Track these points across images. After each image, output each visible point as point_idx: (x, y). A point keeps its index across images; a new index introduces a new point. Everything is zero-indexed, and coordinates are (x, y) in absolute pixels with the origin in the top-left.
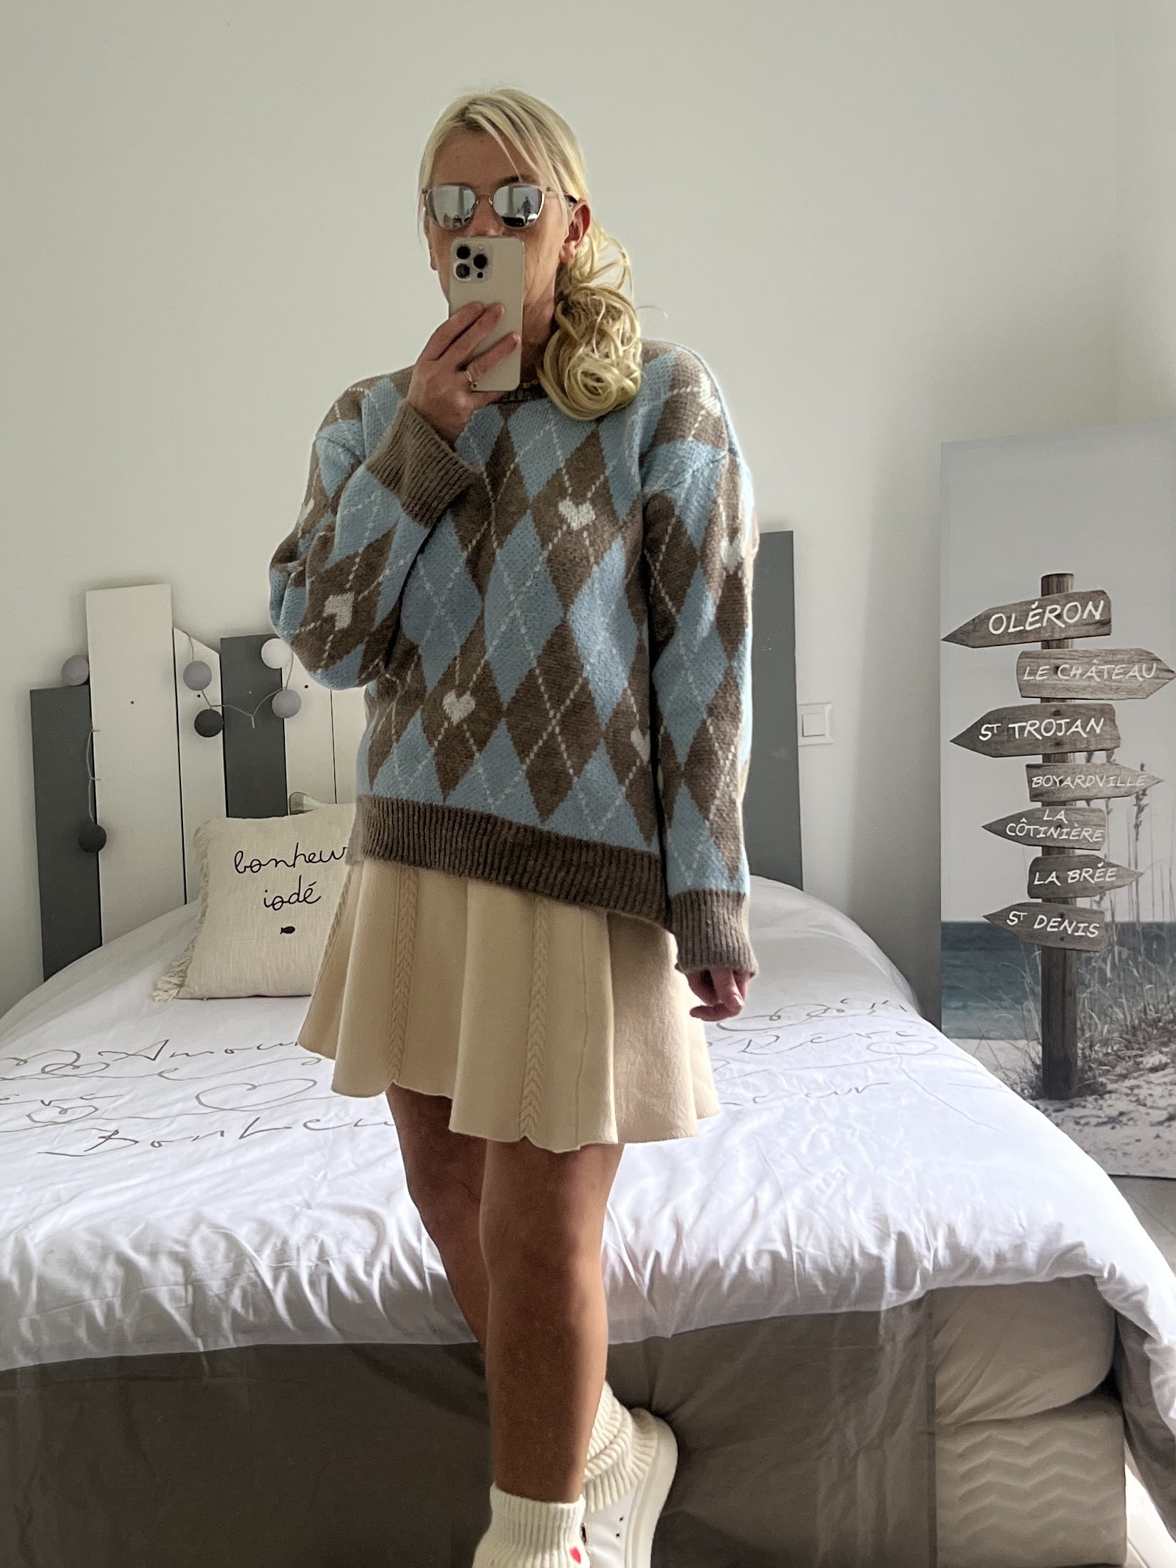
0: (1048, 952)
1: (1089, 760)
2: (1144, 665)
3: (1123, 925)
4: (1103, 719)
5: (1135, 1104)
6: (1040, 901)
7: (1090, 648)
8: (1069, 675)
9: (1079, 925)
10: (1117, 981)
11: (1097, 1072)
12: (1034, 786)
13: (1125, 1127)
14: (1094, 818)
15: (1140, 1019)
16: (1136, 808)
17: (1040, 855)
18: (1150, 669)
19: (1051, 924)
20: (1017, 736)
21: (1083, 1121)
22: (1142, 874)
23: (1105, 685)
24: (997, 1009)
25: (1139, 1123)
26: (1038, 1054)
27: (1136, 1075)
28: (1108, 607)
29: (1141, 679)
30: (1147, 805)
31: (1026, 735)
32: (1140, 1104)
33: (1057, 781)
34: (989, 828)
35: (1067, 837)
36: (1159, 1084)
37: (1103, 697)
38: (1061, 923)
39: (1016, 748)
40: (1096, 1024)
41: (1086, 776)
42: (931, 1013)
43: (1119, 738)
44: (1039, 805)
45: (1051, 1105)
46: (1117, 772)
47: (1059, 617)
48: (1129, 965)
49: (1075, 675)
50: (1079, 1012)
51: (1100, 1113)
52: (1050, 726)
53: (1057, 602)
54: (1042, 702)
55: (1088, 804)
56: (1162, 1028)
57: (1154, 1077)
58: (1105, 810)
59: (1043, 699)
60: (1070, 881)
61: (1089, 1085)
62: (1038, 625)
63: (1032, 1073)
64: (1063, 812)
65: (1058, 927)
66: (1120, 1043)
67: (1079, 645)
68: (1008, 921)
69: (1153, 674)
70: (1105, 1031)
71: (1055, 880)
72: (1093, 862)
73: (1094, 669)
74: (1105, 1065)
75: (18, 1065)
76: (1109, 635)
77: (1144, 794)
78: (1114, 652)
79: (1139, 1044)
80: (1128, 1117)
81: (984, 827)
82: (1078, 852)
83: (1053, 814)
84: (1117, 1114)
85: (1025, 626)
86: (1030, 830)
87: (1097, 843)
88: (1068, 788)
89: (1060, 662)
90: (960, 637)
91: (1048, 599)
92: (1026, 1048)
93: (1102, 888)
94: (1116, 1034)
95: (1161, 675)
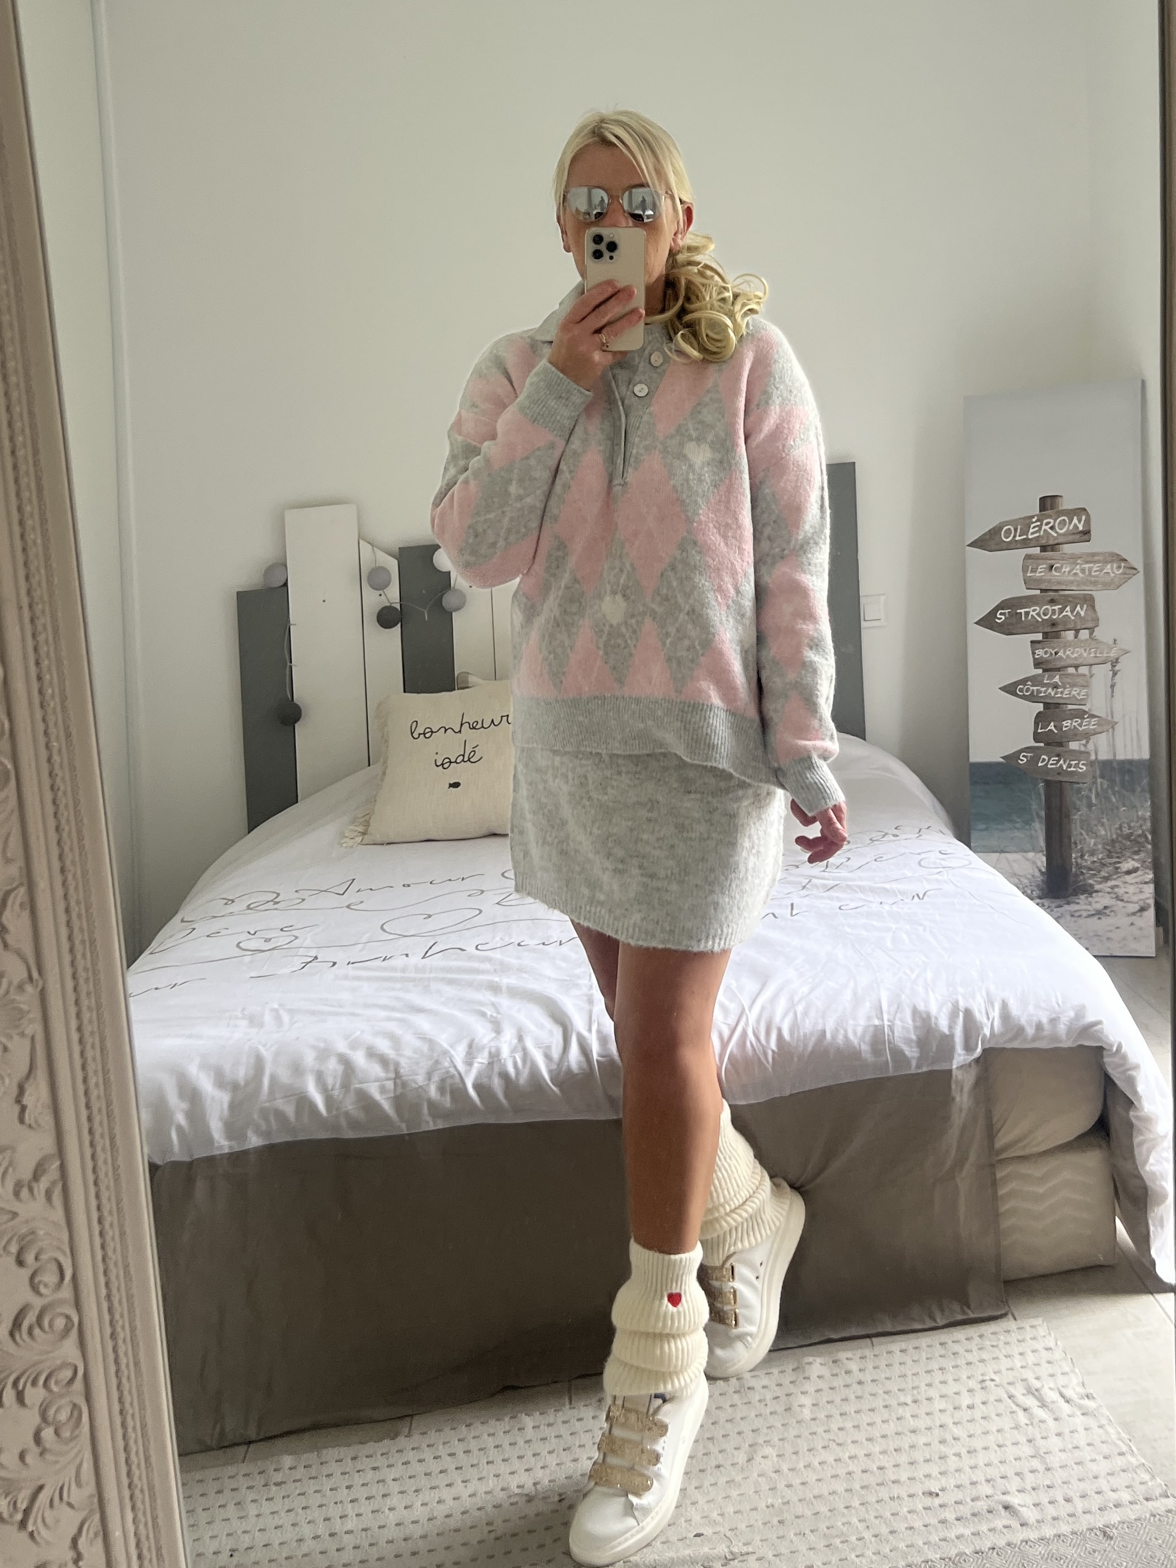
0: (1048, 783)
1: (1076, 637)
2: (1115, 564)
4: (1085, 606)
5: (1115, 900)
6: (1042, 745)
7: (1075, 551)
8: (1060, 572)
9: (1071, 763)
11: (1086, 876)
12: (1036, 657)
13: (1108, 918)
14: (1080, 681)
15: (1118, 835)
16: (1111, 672)
17: (1041, 709)
18: (1119, 567)
19: (1051, 762)
20: (1023, 619)
21: (1077, 914)
22: (1116, 723)
23: (1087, 580)
25: (1119, 914)
26: (1042, 862)
27: (1115, 877)
28: (1088, 521)
29: (1112, 575)
30: (1119, 670)
31: (1030, 617)
32: (1118, 900)
33: (1053, 653)
34: (1004, 689)
35: (1061, 696)
36: (1133, 884)
37: (1085, 588)
38: (1058, 761)
39: (1023, 628)
40: (1085, 839)
41: (1074, 648)
42: (963, 835)
43: (1098, 619)
44: (1040, 671)
45: (1052, 902)
46: (1097, 645)
47: (1052, 528)
49: (1064, 572)
51: (1089, 907)
52: (1047, 611)
53: (1050, 517)
54: (1040, 592)
55: (1077, 670)
57: (1128, 878)
59: (1042, 591)
60: (1064, 729)
61: (1081, 886)
62: (1037, 535)
63: (1039, 878)
64: (1058, 677)
65: (1056, 764)
66: (1102, 853)
67: (1067, 549)
68: (1019, 761)
69: (1121, 571)
70: (1092, 844)
71: (1053, 728)
72: (1081, 714)
73: (1078, 567)
74: (1092, 870)
75: (226, 904)
76: (1088, 541)
77: (1117, 661)
78: (1093, 555)
79: (1117, 853)
80: (1110, 910)
81: (1000, 688)
82: (1070, 707)
83: (1051, 678)
84: (1102, 907)
85: (1027, 535)
86: (1033, 691)
87: (1082, 699)
88: (1061, 657)
89: (1052, 562)
90: (980, 543)
91: (1044, 515)
92: (1034, 859)
93: (1087, 734)
94: (1099, 847)
95: (1128, 572)
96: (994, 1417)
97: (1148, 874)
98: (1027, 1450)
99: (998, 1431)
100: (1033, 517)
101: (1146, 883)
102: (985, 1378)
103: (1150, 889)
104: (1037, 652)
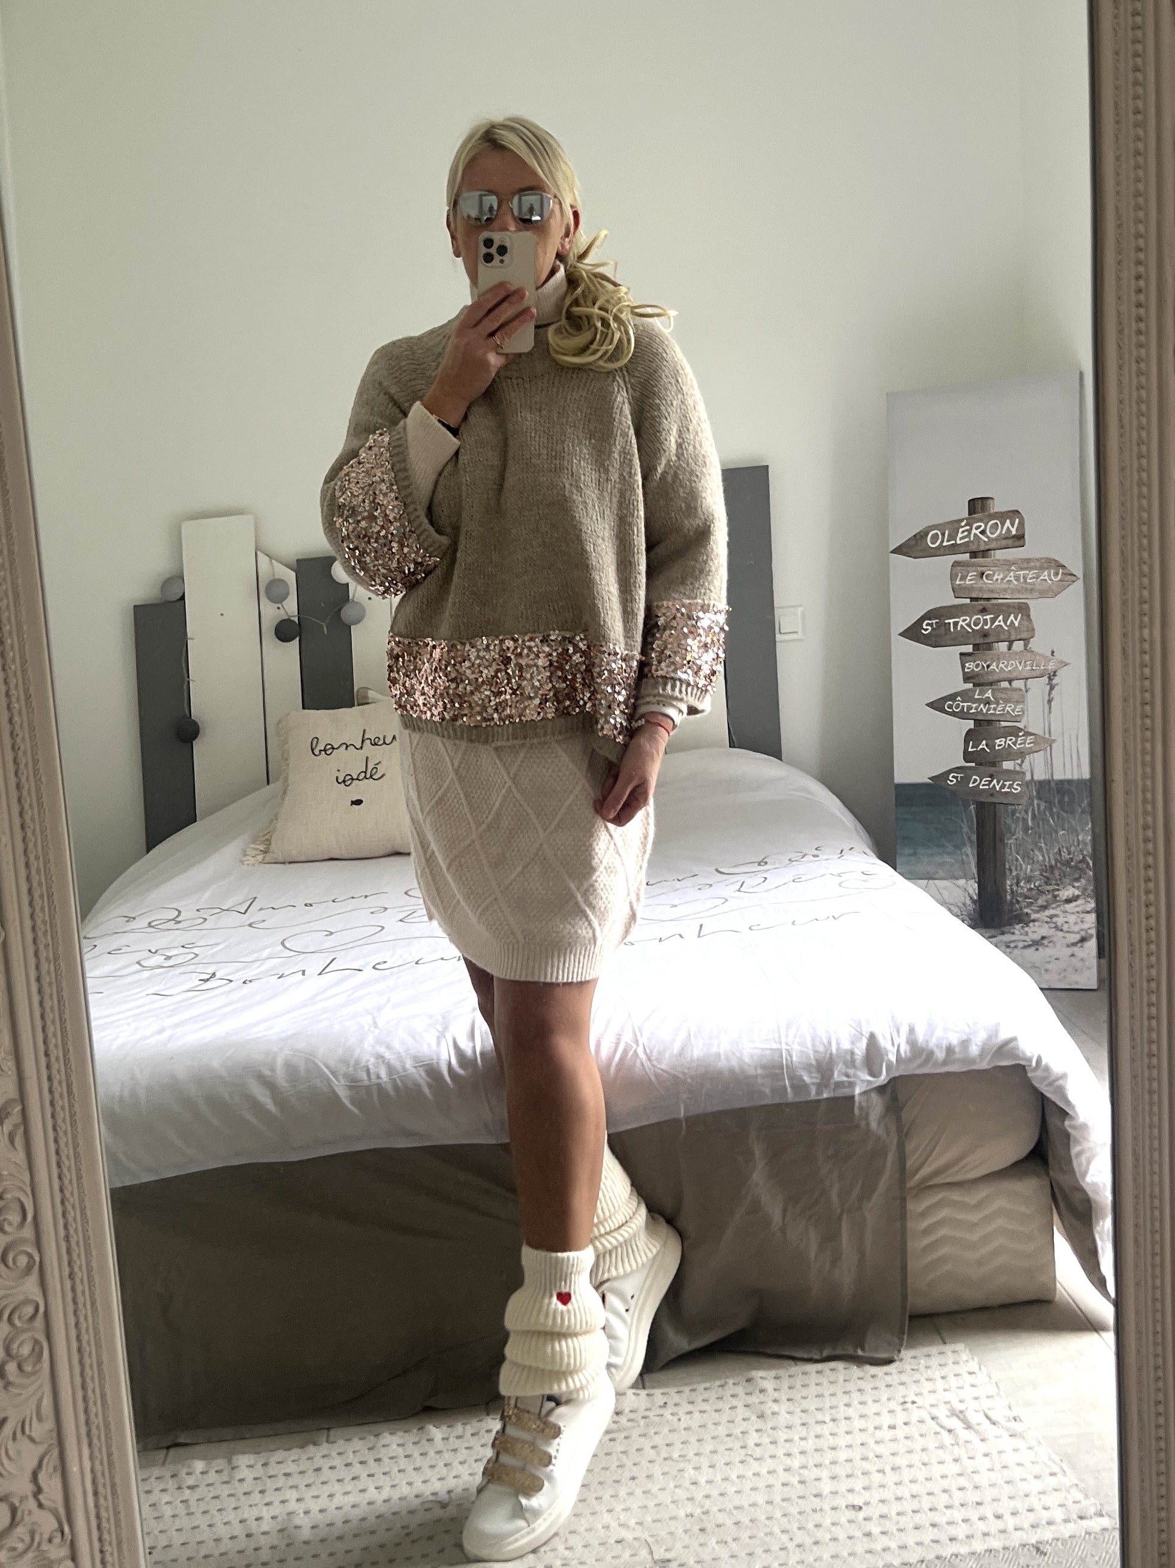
0: (980, 806)
1: (1009, 649)
2: (1053, 571)
4: (1020, 615)
5: (1054, 930)
6: (973, 764)
7: (1009, 557)
8: (992, 579)
9: (1006, 783)
11: (1023, 904)
12: (967, 670)
13: (1047, 949)
14: (1015, 696)
15: (1056, 860)
16: (1049, 686)
17: (972, 726)
18: (1056, 574)
19: (983, 783)
20: (952, 630)
21: (1012, 945)
22: (1054, 741)
23: (1022, 588)
25: (1058, 946)
26: (974, 889)
27: (1054, 906)
28: (1022, 524)
29: (1050, 582)
30: (1058, 684)
31: (959, 628)
32: (1058, 930)
33: (985, 666)
34: (931, 705)
35: (994, 712)
36: (1072, 914)
37: (1021, 596)
38: (990, 782)
39: (952, 639)
40: (1021, 865)
41: (1008, 661)
42: (888, 857)
43: (1033, 630)
44: (971, 686)
45: (990, 931)
46: (1033, 657)
47: (983, 532)
49: (997, 580)
50: (1007, 856)
51: (1025, 938)
52: (978, 621)
53: (981, 520)
54: (971, 601)
56: (1076, 868)
57: (1069, 907)
58: (1023, 689)
59: (972, 599)
60: (997, 748)
61: (1016, 916)
62: (967, 540)
63: (971, 907)
64: (990, 691)
65: (989, 785)
66: (1040, 880)
67: (999, 555)
68: (949, 782)
69: (1059, 578)
70: (1029, 870)
71: (985, 747)
72: (1014, 732)
73: (1012, 574)
74: (1029, 898)
75: (128, 921)
76: (1024, 546)
77: (1055, 675)
78: (1028, 560)
79: (1056, 880)
80: (1049, 940)
81: (927, 705)
82: (1003, 724)
83: (981, 693)
84: (1039, 938)
85: (956, 541)
86: (963, 706)
87: (1018, 716)
88: (994, 671)
89: (983, 569)
90: (905, 550)
91: (974, 518)
92: (966, 886)
93: (1022, 753)
94: (1037, 873)
95: (1066, 579)
96: (917, 1436)
97: (1090, 902)
98: (953, 1469)
99: (923, 1450)
100: (962, 520)
101: (1088, 912)
102: (906, 1400)
103: (1092, 918)
104: (967, 665)
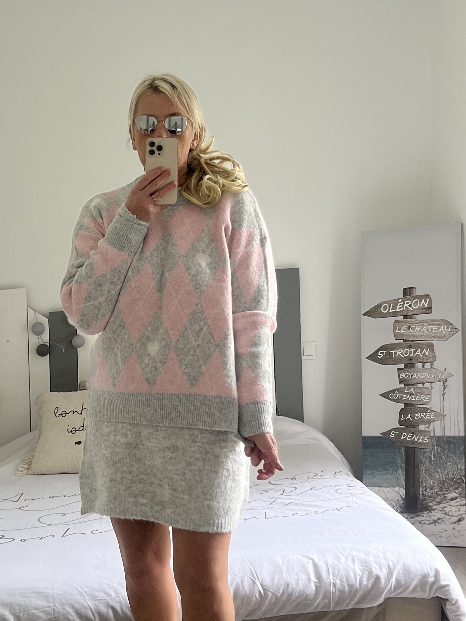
0: (407, 449)
1: (423, 366)
2: (446, 326)
3: (438, 437)
4: (429, 349)
5: (444, 515)
6: (404, 427)
7: (424, 319)
8: (414, 330)
9: (420, 437)
10: (436, 462)
11: (428, 501)
12: (401, 377)
13: (441, 525)
14: (425, 391)
15: (446, 478)
16: (443, 387)
17: (404, 407)
18: (448, 328)
19: (408, 437)
20: (393, 356)
21: (423, 522)
22: (446, 415)
23: (430, 335)
24: (385, 474)
25: (446, 523)
26: (403, 493)
27: (444, 502)
28: (430, 302)
29: (444, 332)
30: (447, 386)
31: (397, 355)
32: (446, 515)
33: (410, 375)
34: (382, 395)
35: (414, 399)
36: (454, 506)
37: (429, 339)
38: (413, 436)
39: (393, 361)
40: (428, 480)
41: (422, 373)
42: (359, 476)
43: (436, 357)
44: (403, 386)
45: (409, 515)
46: (435, 371)
47: (410, 306)
48: (441, 454)
49: (417, 330)
50: (420, 476)
51: (429, 519)
52: (407, 352)
53: (409, 299)
54: (403, 341)
56: (456, 481)
57: (451, 503)
58: (430, 387)
59: (404, 340)
60: (416, 418)
61: (425, 507)
62: (402, 309)
63: (401, 501)
64: (413, 389)
65: (412, 438)
66: (437, 488)
67: (419, 317)
68: (391, 436)
69: (449, 330)
70: (431, 483)
71: (410, 418)
72: (425, 410)
73: (425, 327)
74: (432, 498)
76: (431, 313)
77: (446, 381)
78: (433, 321)
79: (446, 489)
80: (441, 520)
81: (380, 395)
82: (419, 406)
83: (408, 389)
84: (437, 519)
85: (396, 310)
86: (399, 396)
87: (427, 402)
88: (415, 378)
89: (411, 325)
90: (369, 313)
91: (406, 298)
92: (398, 491)
93: (429, 421)
94: (436, 485)
95: (453, 331)
97: (463, 500)
101: (462, 506)
103: (464, 509)
104: (401, 375)
